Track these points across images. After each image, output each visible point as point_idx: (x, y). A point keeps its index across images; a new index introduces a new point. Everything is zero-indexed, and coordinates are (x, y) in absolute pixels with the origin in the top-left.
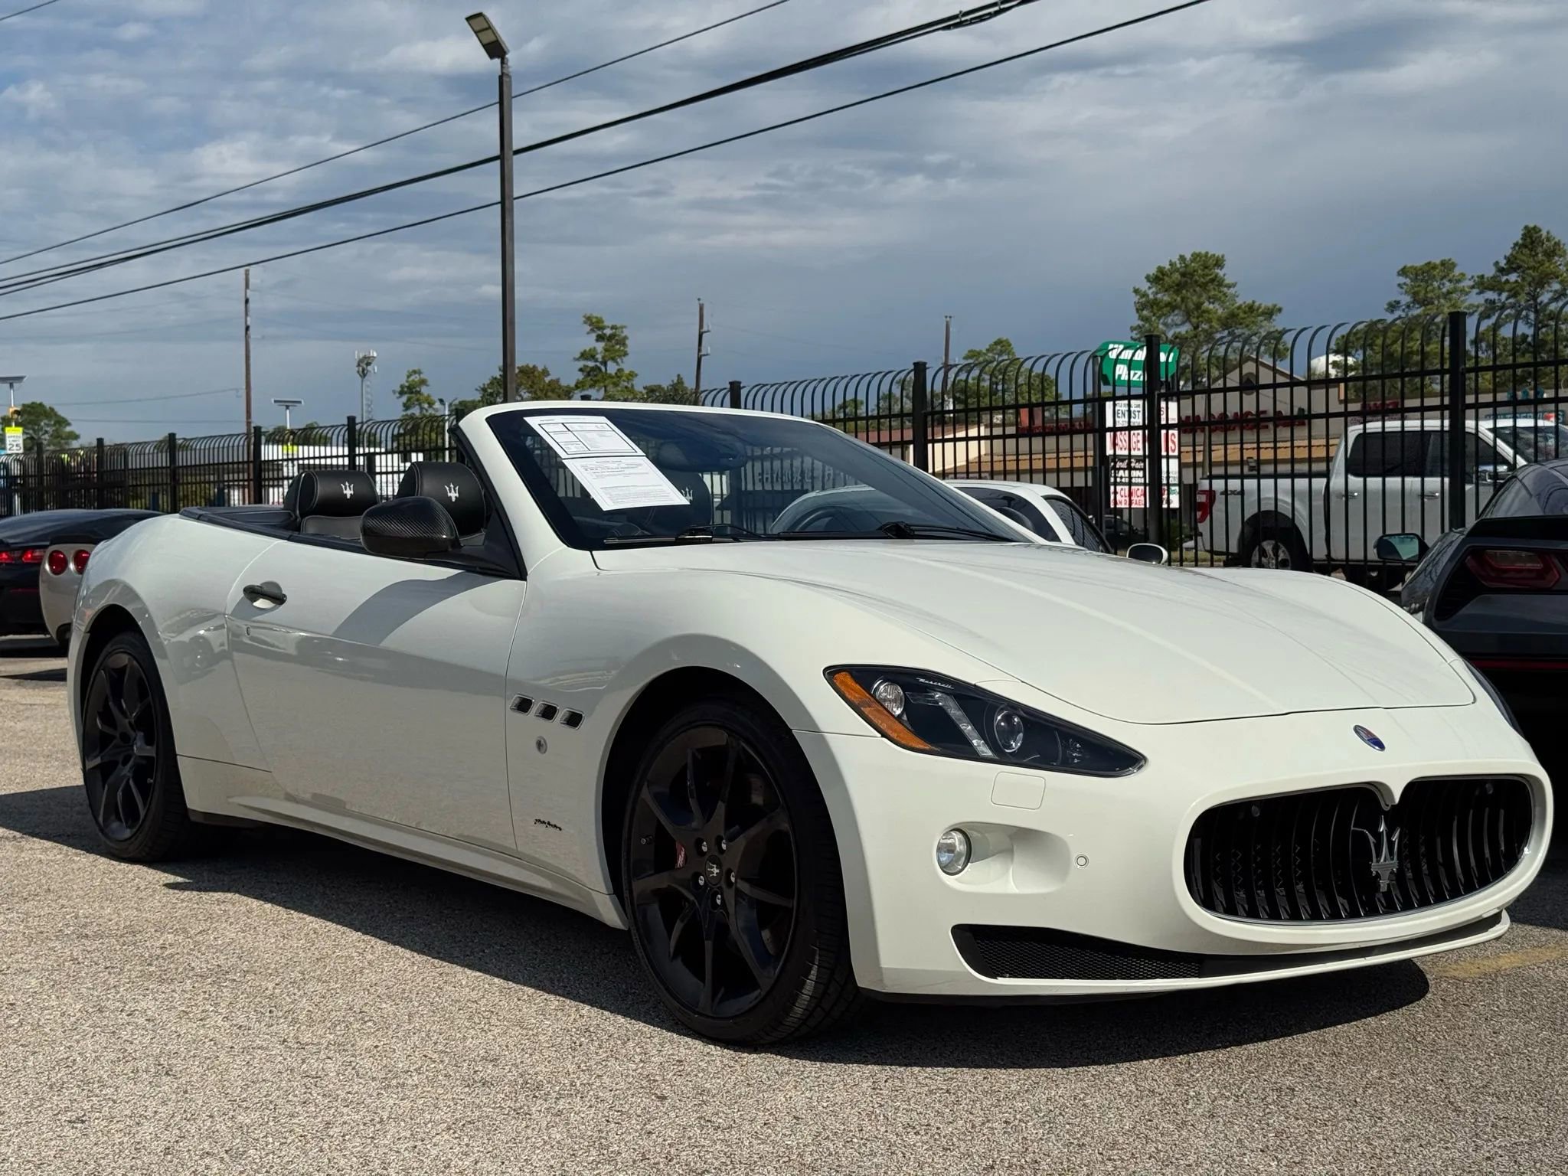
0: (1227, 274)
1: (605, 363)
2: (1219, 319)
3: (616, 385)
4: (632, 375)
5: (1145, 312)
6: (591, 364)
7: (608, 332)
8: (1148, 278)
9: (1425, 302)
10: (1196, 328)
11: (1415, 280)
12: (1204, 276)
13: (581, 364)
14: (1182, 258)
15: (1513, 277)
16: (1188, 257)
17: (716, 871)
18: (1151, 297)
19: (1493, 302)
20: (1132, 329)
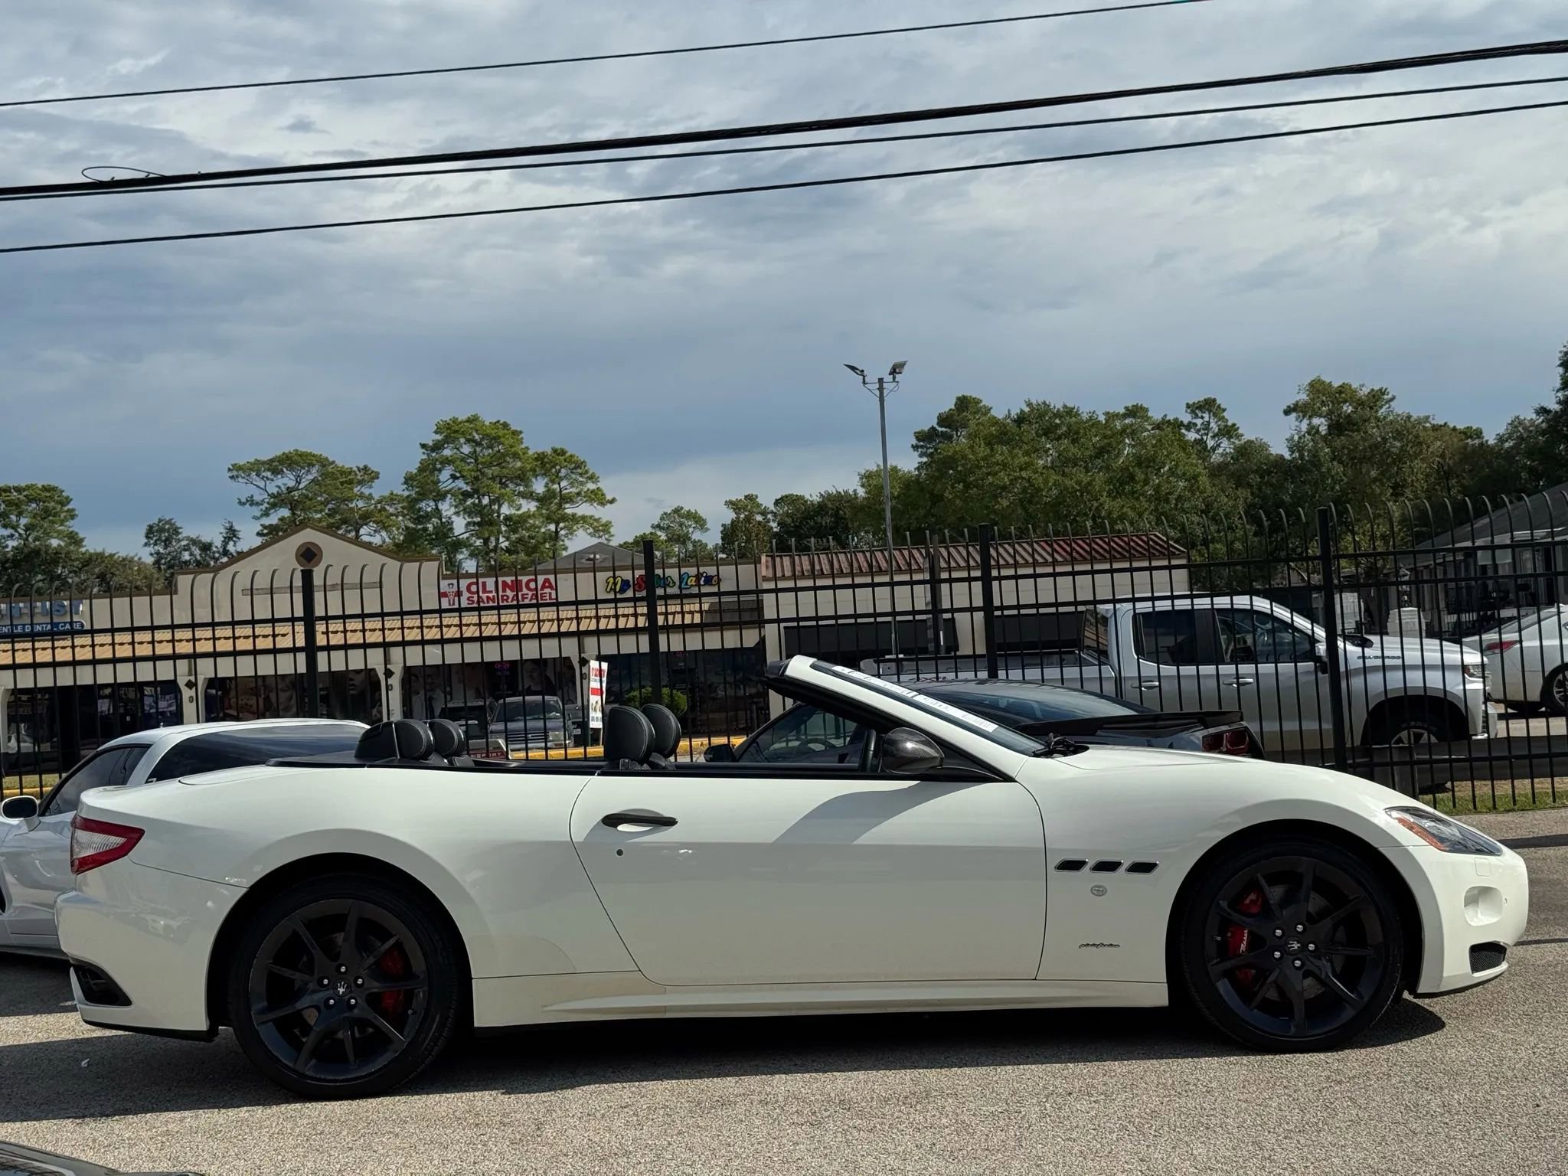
17: (1297, 946)
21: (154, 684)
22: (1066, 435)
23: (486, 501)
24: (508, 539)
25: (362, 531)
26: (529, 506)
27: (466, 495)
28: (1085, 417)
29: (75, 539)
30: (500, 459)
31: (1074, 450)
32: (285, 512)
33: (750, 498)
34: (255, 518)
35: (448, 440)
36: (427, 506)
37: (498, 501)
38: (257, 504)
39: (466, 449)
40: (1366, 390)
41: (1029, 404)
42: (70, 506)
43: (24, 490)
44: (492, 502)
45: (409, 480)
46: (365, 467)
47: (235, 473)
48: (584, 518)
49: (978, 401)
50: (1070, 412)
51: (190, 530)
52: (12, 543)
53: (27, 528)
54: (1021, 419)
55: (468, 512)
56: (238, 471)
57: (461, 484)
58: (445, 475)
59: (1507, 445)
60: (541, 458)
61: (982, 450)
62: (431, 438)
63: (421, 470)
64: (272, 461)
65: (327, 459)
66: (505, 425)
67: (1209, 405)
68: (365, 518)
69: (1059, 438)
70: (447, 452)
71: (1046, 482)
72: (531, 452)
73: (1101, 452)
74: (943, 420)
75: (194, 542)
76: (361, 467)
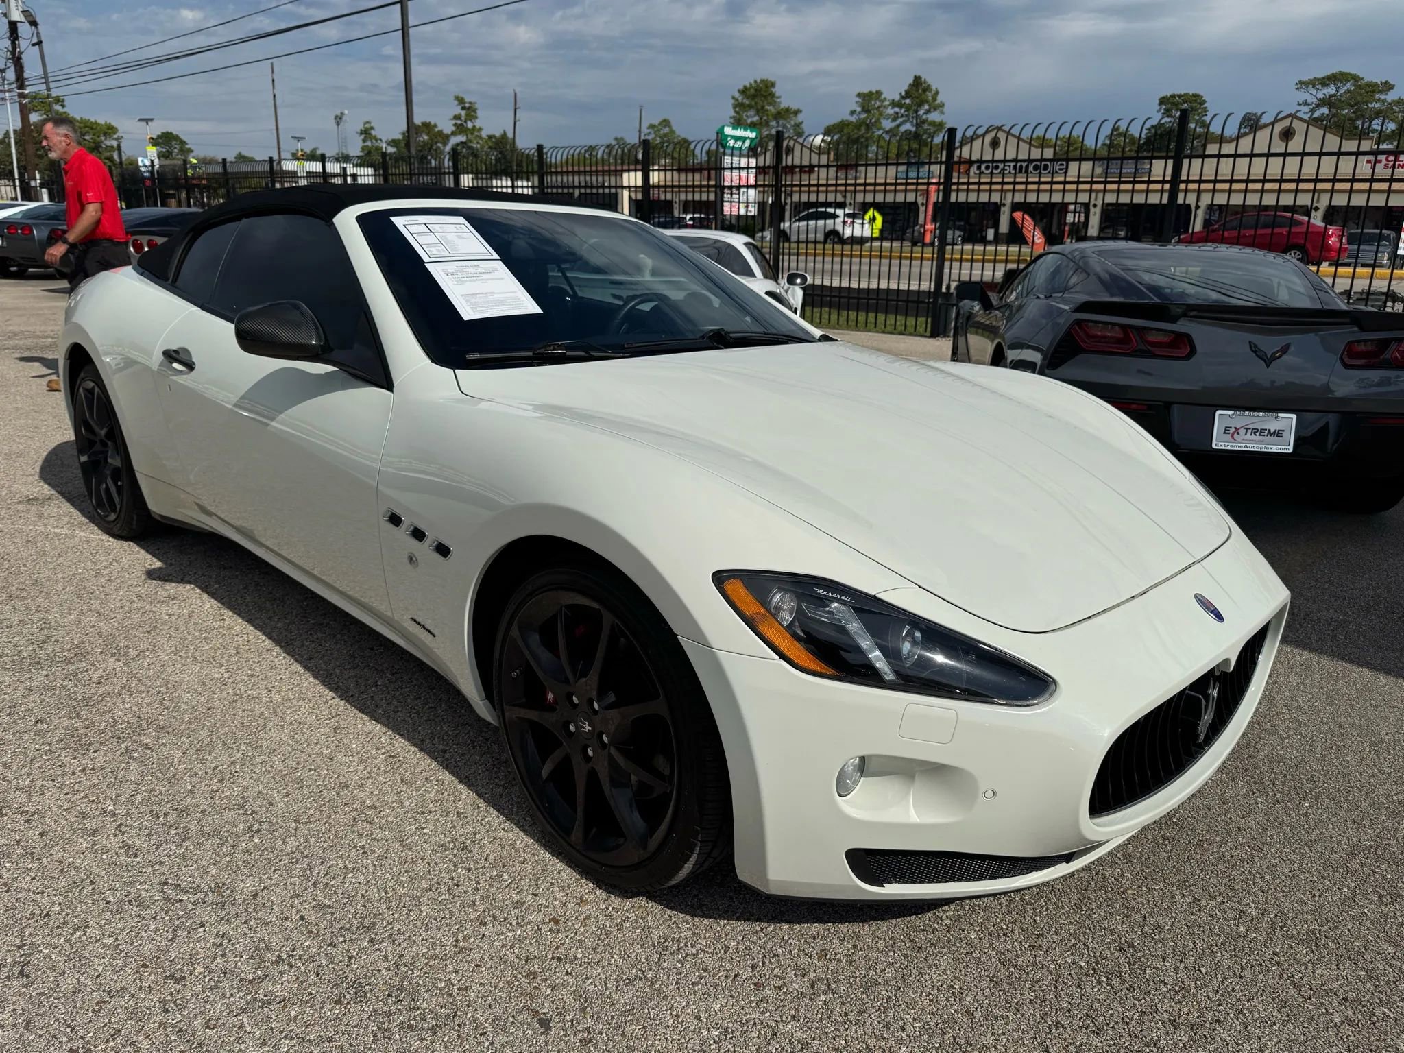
0: (777, 90)
1: (466, 122)
2: (773, 115)
3: (472, 134)
4: (480, 129)
5: (737, 109)
6: (459, 122)
7: (467, 105)
8: (739, 91)
9: (868, 111)
10: (761, 119)
11: (864, 100)
12: (766, 91)
13: (454, 122)
14: (755, 81)
15: (908, 101)
16: (758, 81)
17: (588, 728)
18: (740, 101)
19: (897, 113)
20: (731, 117)
38: (1309, 105)
43: (1182, 96)
46: (1387, 82)
47: (1299, 86)
56: (1302, 85)
64: (1324, 78)
65: (1358, 77)
76: (1384, 81)
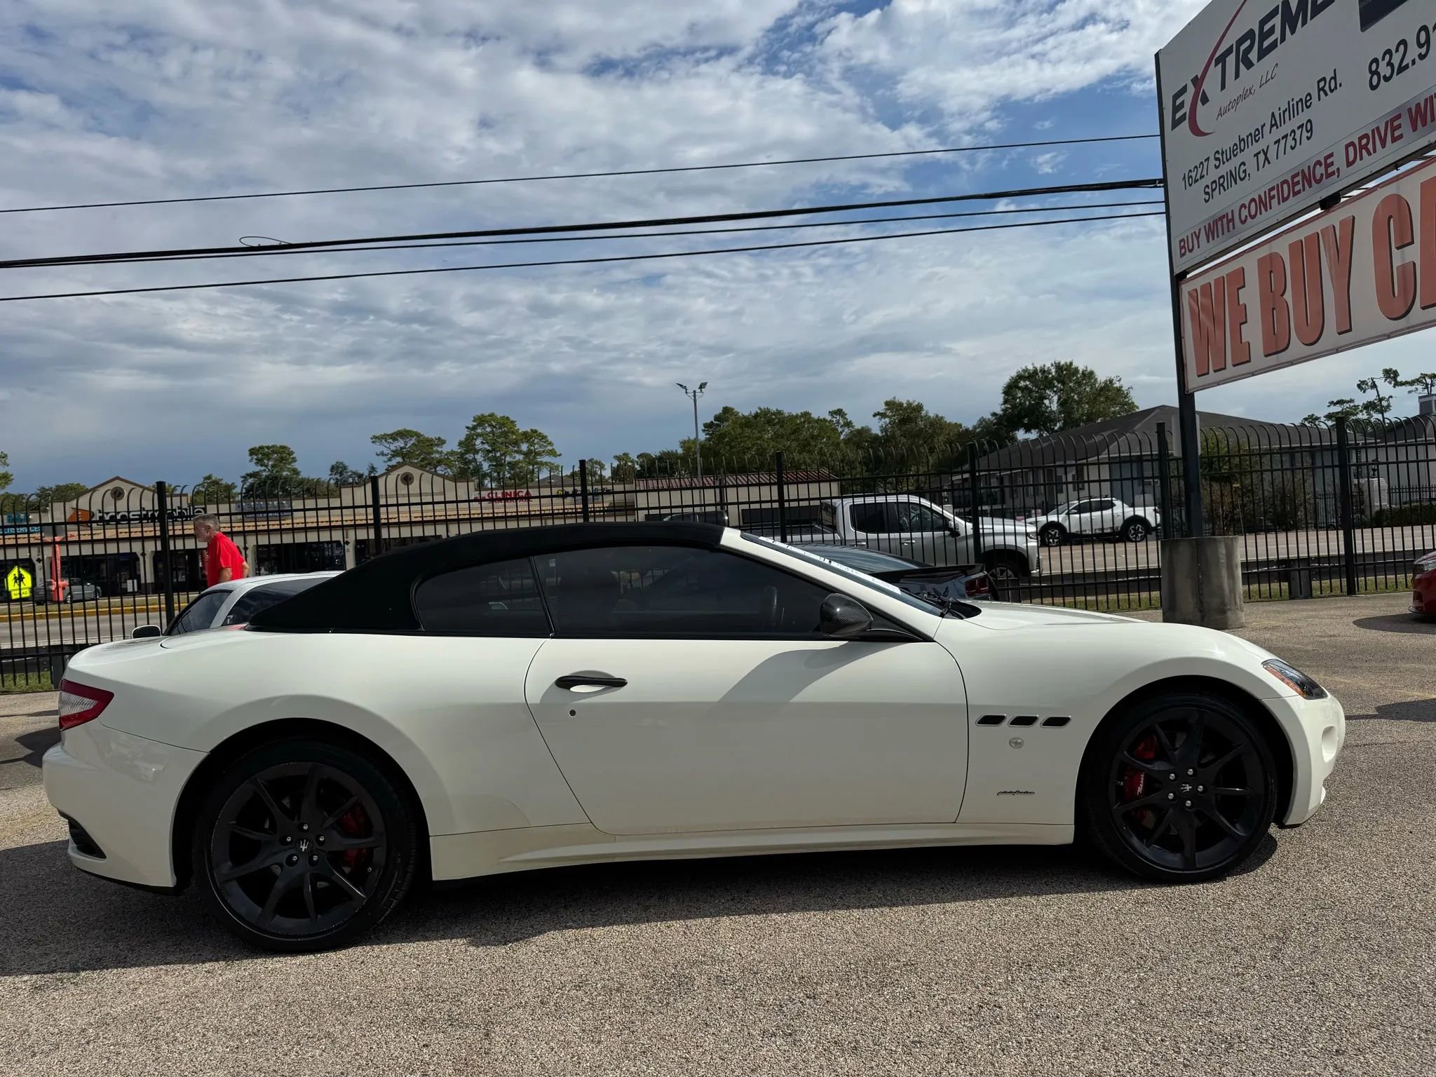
17: (1189, 787)
21: (331, 542)
22: (778, 423)
23: (498, 454)
24: (509, 473)
25: (438, 469)
26: (519, 457)
27: (489, 451)
28: (786, 415)
29: (296, 472)
30: (505, 434)
31: (781, 430)
32: (399, 459)
33: (626, 455)
34: (385, 462)
35: (479, 425)
36: (470, 456)
37: (504, 454)
38: (385, 455)
39: (489, 429)
40: (916, 403)
41: (760, 409)
42: (293, 456)
43: (271, 448)
44: (502, 455)
45: (460, 444)
46: (439, 438)
47: (374, 440)
48: (546, 463)
49: (732, 409)
50: (779, 413)
51: (352, 467)
52: (264, 474)
53: (273, 466)
54: (756, 416)
55: (490, 460)
56: (376, 439)
57: (486, 446)
58: (478, 442)
59: (978, 430)
60: (525, 434)
61: (739, 431)
62: (471, 424)
63: (466, 439)
64: (393, 434)
65: (420, 433)
66: (508, 418)
67: (839, 412)
68: (439, 462)
69: (774, 425)
70: (479, 431)
71: (768, 445)
72: (520, 431)
73: (794, 432)
74: (717, 418)
75: (354, 473)
76: (437, 438)
